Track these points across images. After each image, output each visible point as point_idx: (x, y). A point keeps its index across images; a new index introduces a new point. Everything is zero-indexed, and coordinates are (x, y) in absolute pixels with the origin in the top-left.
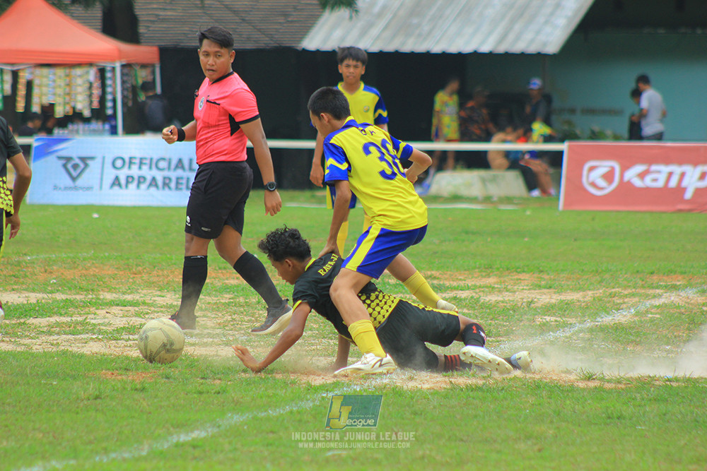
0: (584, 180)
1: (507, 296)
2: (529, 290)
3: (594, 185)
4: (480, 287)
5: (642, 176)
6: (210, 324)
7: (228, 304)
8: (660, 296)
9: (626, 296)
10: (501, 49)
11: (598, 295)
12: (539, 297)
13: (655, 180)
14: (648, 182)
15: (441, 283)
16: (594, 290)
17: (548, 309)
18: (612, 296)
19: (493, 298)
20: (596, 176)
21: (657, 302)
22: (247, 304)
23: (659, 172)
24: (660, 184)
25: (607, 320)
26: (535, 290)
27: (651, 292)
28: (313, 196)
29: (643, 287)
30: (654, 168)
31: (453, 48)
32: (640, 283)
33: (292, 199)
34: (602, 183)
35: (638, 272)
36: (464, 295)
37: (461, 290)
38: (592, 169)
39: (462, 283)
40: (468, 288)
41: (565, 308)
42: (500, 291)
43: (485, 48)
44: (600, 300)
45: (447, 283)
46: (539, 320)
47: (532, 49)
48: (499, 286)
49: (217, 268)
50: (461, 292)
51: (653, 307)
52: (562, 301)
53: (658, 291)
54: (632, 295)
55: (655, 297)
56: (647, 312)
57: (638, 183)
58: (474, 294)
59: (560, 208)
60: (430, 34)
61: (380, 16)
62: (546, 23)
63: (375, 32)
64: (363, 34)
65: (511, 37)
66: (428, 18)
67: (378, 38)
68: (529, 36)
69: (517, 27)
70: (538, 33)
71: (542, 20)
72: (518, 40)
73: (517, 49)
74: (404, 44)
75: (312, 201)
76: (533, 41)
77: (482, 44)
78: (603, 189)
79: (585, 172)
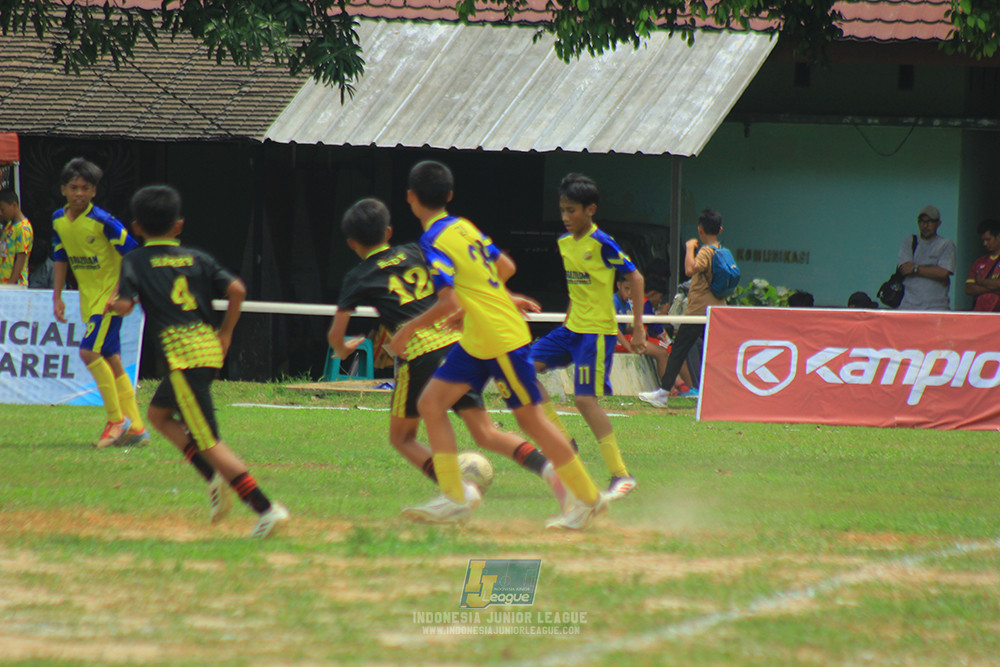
0: (739, 370)
1: (600, 565)
2: (638, 554)
3: (754, 379)
4: (554, 548)
5: (835, 365)
6: (91, 604)
7: (124, 573)
8: (858, 568)
9: (800, 568)
10: (603, 147)
11: (753, 565)
12: (653, 567)
13: (860, 372)
14: (846, 374)
15: (489, 541)
16: (747, 557)
17: (669, 587)
18: (776, 566)
19: (577, 567)
20: (757, 363)
21: (852, 578)
22: (158, 573)
23: (866, 359)
24: (867, 379)
25: (766, 607)
26: (648, 555)
27: (843, 561)
28: (280, 392)
29: (831, 551)
30: (856, 352)
31: (523, 147)
32: (825, 545)
33: (244, 396)
34: (768, 376)
35: (822, 527)
37: (523, 552)
38: (751, 352)
39: (524, 541)
41: (697, 586)
42: (588, 555)
43: (575, 146)
44: (757, 573)
45: (499, 540)
46: (652, 605)
47: (655, 148)
48: (587, 548)
49: (109, 511)
51: (844, 586)
52: (691, 576)
53: (857, 560)
54: (810, 566)
55: (849, 569)
56: (836, 594)
57: (829, 376)
59: (698, 418)
60: (482, 119)
61: (399, 87)
62: (680, 104)
63: (390, 114)
64: (370, 117)
65: (620, 126)
66: (480, 91)
67: (395, 123)
68: (651, 126)
69: (630, 109)
70: (666, 121)
71: (673, 99)
72: (631, 130)
73: (630, 146)
74: (439, 136)
75: (278, 397)
76: (656, 134)
77: (571, 137)
78: (771, 385)
79: (740, 358)
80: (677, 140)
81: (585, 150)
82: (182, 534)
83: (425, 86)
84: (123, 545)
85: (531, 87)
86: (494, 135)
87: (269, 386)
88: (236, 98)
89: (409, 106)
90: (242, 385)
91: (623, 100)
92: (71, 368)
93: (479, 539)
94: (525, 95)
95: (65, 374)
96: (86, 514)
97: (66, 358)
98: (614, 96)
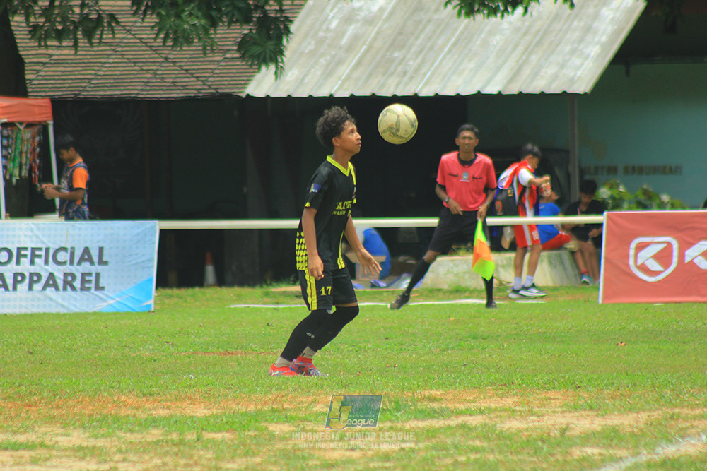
0: (631, 262)
1: (532, 423)
2: (563, 412)
3: (644, 268)
4: (495, 410)
7: (157, 443)
9: (694, 418)
10: (514, 89)
11: (656, 416)
12: (576, 422)
15: (444, 406)
16: (650, 410)
17: (589, 438)
19: (514, 425)
20: (646, 256)
22: (183, 442)
25: (670, 450)
26: (570, 412)
28: (267, 294)
31: (450, 92)
33: (239, 299)
34: (655, 266)
36: (474, 421)
37: (471, 415)
38: (641, 247)
39: (472, 406)
40: (481, 412)
41: (611, 437)
42: (523, 415)
43: (492, 89)
44: (659, 424)
46: (577, 453)
47: (555, 89)
48: (521, 409)
50: (471, 418)
52: (607, 427)
57: (703, 264)
58: (488, 421)
59: (600, 301)
60: (417, 70)
61: (350, 48)
62: (573, 52)
63: (344, 70)
64: (328, 73)
65: (527, 72)
66: (414, 49)
67: (348, 78)
68: (550, 71)
69: (534, 58)
70: (562, 66)
71: (568, 48)
72: (535, 74)
73: (535, 87)
74: (383, 86)
75: (266, 299)
76: (555, 77)
77: (488, 83)
78: (657, 273)
79: (632, 252)
80: (572, 81)
81: (500, 93)
82: (200, 412)
83: (370, 48)
84: (154, 422)
85: (455, 44)
86: (427, 83)
87: (258, 291)
88: (222, 64)
89: (359, 64)
90: (237, 290)
91: (528, 51)
92: (102, 283)
93: (436, 405)
94: (450, 51)
95: (98, 288)
96: (123, 398)
97: (98, 275)
98: (521, 49)
